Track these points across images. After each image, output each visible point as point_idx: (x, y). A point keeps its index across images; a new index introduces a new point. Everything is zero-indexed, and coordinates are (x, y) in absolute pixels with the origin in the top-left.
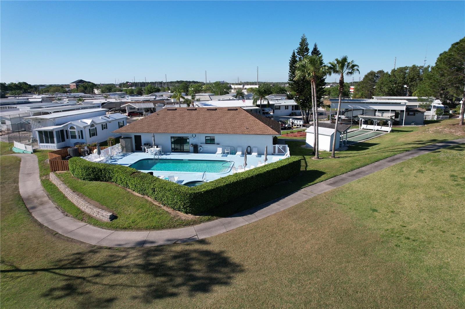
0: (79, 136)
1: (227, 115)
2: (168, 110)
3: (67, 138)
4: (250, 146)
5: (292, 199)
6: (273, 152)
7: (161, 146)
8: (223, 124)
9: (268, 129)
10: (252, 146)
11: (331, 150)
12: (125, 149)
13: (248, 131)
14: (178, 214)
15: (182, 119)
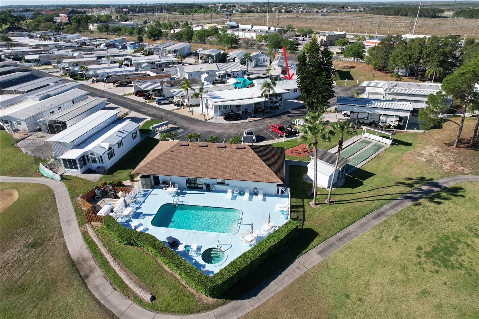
0: (99, 161)
1: (236, 155)
2: (181, 145)
3: (88, 161)
4: (256, 187)
5: (287, 275)
6: (277, 193)
7: (177, 185)
8: (233, 167)
9: (272, 176)
10: (258, 188)
11: (329, 187)
12: (145, 186)
13: (254, 177)
14: (201, 297)
15: (195, 158)
